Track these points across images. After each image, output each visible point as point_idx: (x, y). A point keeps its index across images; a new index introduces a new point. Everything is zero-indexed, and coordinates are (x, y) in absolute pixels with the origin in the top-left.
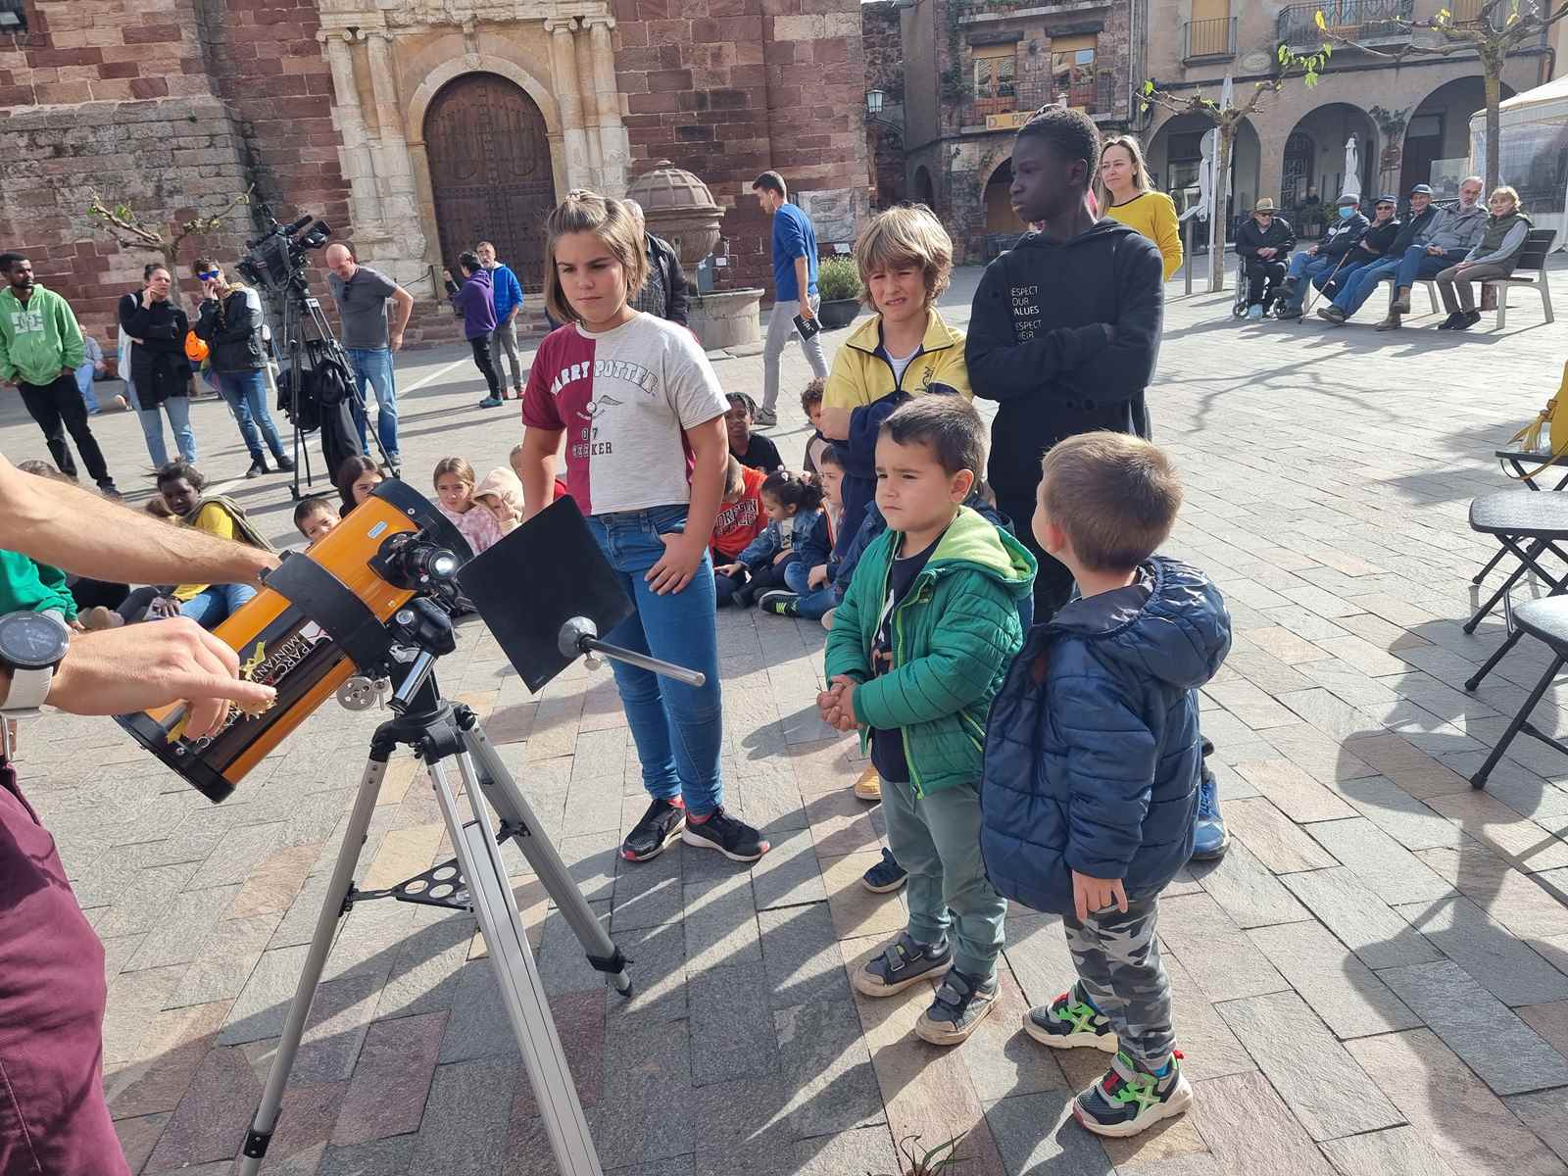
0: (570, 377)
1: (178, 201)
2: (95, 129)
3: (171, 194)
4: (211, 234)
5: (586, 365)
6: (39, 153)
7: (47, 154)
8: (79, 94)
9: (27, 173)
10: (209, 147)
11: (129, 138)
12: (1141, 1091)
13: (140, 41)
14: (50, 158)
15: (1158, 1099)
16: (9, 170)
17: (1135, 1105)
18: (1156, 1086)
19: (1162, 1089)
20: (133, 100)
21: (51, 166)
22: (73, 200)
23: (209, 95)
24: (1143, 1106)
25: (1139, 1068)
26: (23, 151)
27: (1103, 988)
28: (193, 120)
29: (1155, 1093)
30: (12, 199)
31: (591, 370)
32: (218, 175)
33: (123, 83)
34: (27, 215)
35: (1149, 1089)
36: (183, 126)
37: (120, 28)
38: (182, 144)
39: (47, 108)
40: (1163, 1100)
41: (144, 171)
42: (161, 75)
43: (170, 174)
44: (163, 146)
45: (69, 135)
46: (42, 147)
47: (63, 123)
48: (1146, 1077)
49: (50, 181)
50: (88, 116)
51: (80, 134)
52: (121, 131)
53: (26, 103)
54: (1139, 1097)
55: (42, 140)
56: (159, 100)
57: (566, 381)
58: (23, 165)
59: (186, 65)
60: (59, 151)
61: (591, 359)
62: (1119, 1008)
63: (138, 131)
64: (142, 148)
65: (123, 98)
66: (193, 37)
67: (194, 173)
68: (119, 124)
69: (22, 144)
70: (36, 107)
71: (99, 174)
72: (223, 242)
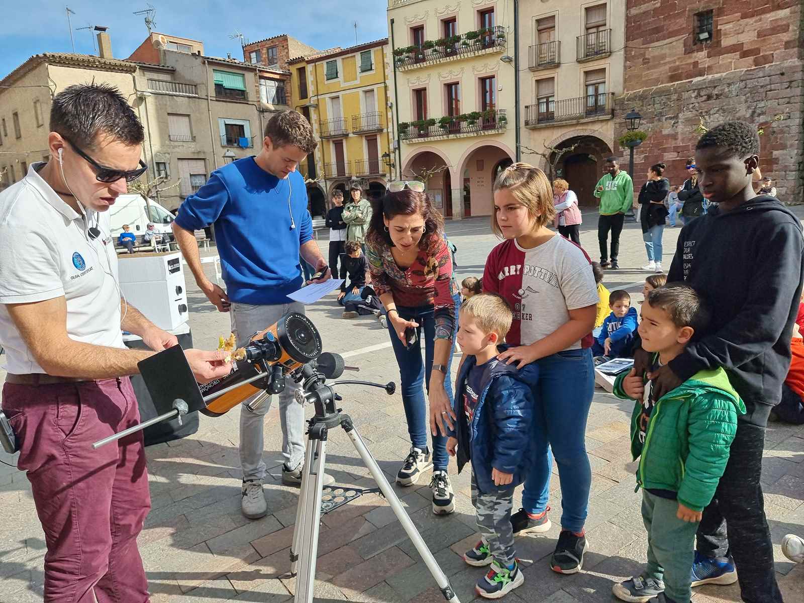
0: (509, 272)
1: (762, 119)
2: (729, 85)
3: (759, 115)
4: (775, 135)
5: (519, 267)
6: (700, 100)
7: (704, 100)
8: (728, 67)
9: (692, 110)
10: (788, 88)
11: (745, 88)
12: (503, 576)
13: (765, 36)
14: (705, 101)
15: (510, 580)
16: (685, 109)
17: (501, 583)
18: (509, 574)
19: (511, 575)
20: (753, 68)
21: (703, 105)
22: (709, 121)
23: (797, 59)
24: (505, 583)
25: (502, 566)
26: (693, 99)
27: (491, 530)
28: (782, 74)
29: (509, 577)
30: (682, 122)
31: (522, 270)
32: (788, 103)
33: (751, 59)
34: (686, 129)
35: (507, 575)
36: (776, 79)
37: (756, 31)
38: (773, 88)
39: (710, 77)
40: (512, 580)
41: (748, 104)
42: (772, 52)
43: (762, 104)
44: (762, 90)
45: (716, 89)
46: (702, 97)
47: (714, 84)
48: (505, 570)
49: (701, 113)
50: (728, 79)
51: (722, 88)
52: (742, 85)
53: (701, 76)
54: (503, 579)
55: (702, 93)
56: (767, 66)
57: (507, 274)
58: (691, 106)
59: (787, 45)
60: (709, 97)
61: (522, 264)
62: (496, 538)
63: (750, 84)
64: (751, 92)
65: (749, 67)
66: (796, 28)
67: (775, 102)
68: (742, 81)
69: (693, 96)
70: (705, 77)
71: (725, 107)
72: (780, 139)
